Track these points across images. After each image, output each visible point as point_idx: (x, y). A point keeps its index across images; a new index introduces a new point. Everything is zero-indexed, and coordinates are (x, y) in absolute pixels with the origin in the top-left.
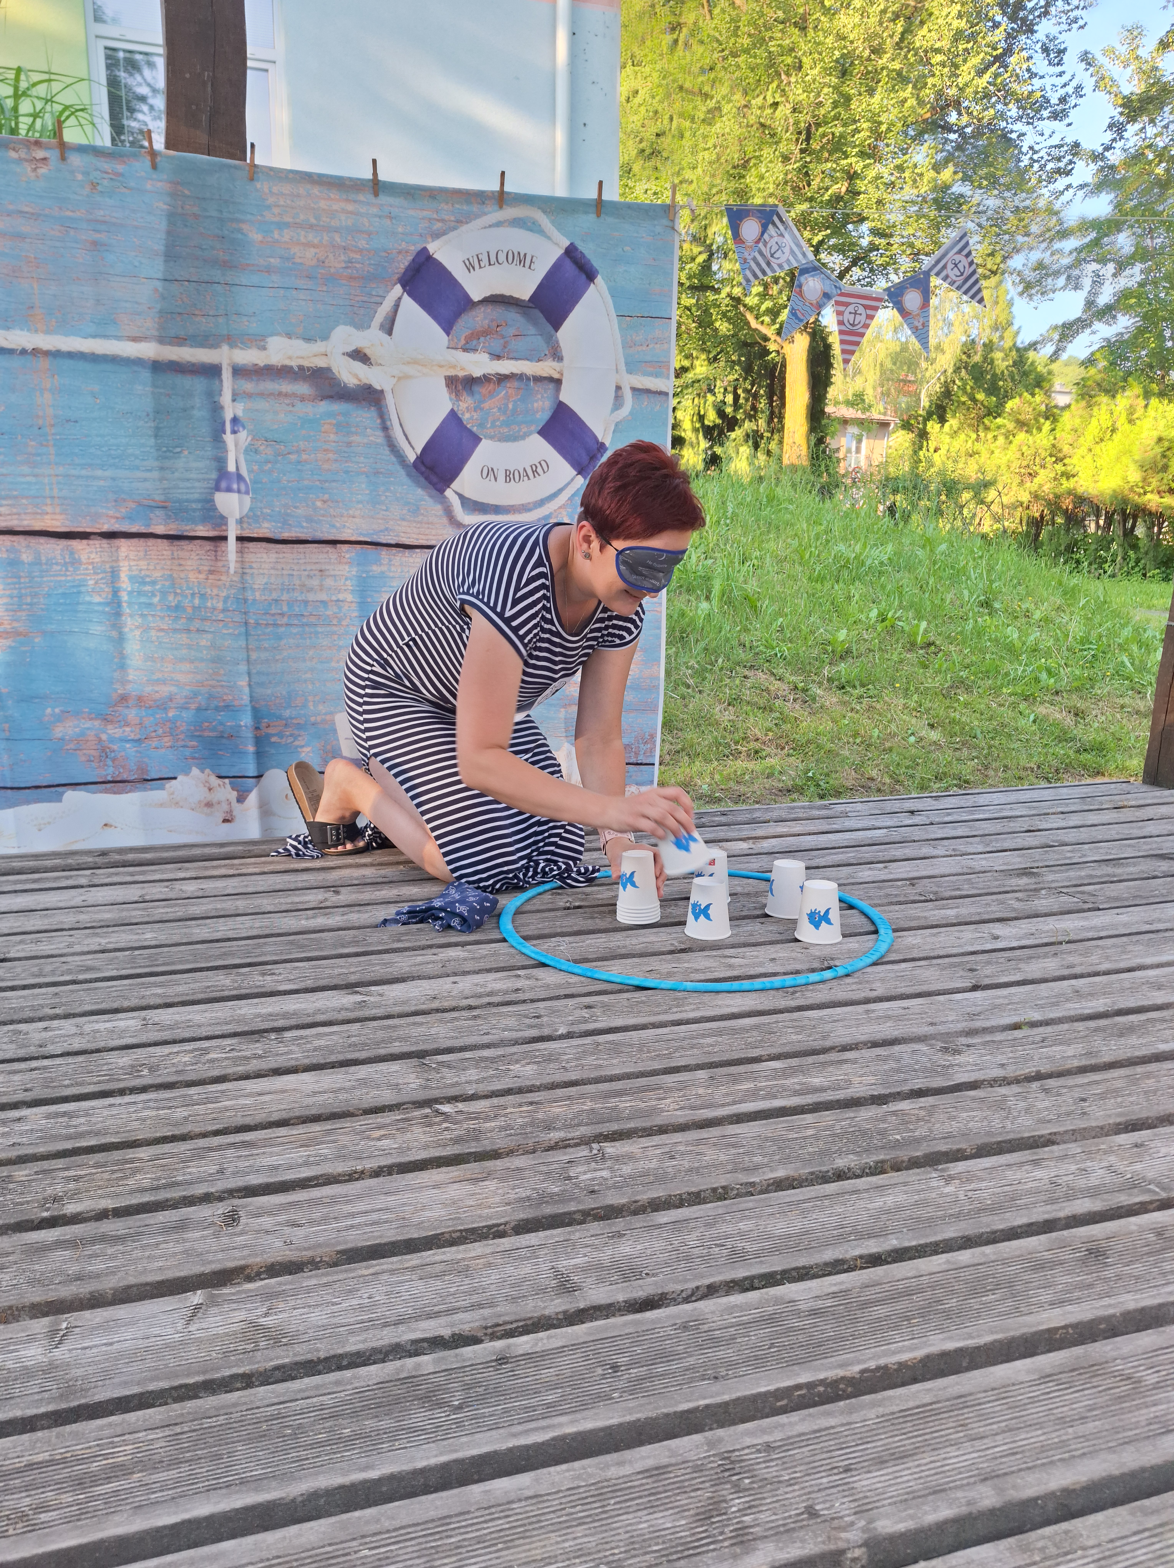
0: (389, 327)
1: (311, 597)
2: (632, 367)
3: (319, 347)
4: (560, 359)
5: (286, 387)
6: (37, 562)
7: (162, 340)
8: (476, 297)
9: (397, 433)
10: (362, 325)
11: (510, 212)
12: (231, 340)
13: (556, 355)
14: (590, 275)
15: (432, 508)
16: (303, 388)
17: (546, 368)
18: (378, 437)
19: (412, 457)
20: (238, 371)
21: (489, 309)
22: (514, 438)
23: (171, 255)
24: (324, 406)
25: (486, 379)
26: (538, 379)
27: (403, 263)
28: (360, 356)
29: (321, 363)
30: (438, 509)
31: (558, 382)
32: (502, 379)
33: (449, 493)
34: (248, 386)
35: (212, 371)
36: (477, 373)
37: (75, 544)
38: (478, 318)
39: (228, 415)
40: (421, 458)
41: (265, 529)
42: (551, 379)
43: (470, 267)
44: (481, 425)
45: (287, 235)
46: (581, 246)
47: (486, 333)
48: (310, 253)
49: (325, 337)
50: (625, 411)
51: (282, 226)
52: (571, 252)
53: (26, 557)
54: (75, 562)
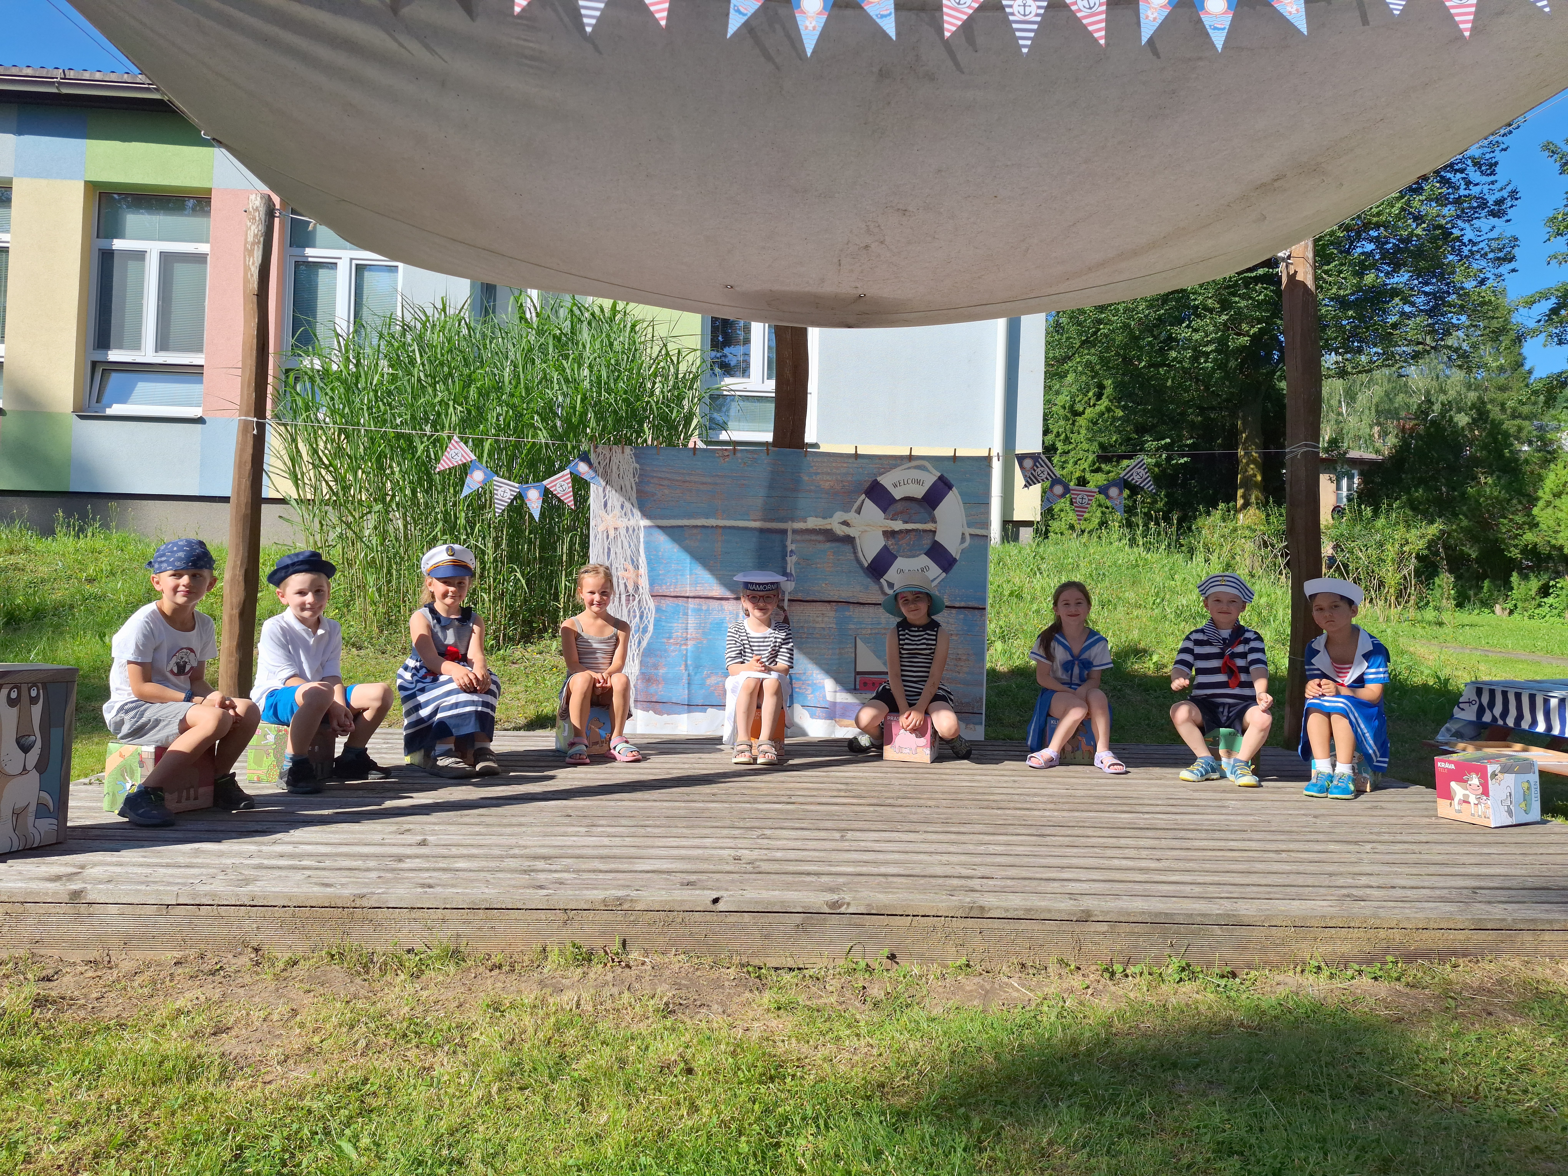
0: (859, 511)
1: (817, 625)
2: (969, 525)
3: (829, 520)
4: (935, 522)
5: (814, 537)
6: (708, 610)
7: (764, 520)
8: (897, 498)
9: (860, 555)
10: (847, 510)
11: (914, 463)
12: (793, 520)
13: (934, 521)
14: (950, 487)
15: (874, 587)
16: (820, 538)
17: (929, 526)
18: (852, 557)
19: (866, 565)
20: (795, 531)
21: (903, 503)
22: (914, 556)
23: (771, 487)
24: (828, 545)
25: (901, 531)
26: (925, 531)
27: (867, 485)
28: (846, 523)
29: (829, 527)
30: (877, 587)
31: (935, 532)
32: (908, 531)
33: (882, 580)
34: (798, 537)
35: (784, 532)
36: (897, 529)
37: (723, 602)
38: (899, 507)
39: (789, 549)
40: (870, 565)
41: (800, 596)
42: (931, 531)
43: (895, 486)
44: (898, 551)
45: (818, 477)
46: (945, 475)
47: (901, 513)
48: (827, 484)
49: (831, 517)
50: (966, 544)
51: (817, 474)
52: (941, 478)
53: (704, 608)
54: (723, 610)
